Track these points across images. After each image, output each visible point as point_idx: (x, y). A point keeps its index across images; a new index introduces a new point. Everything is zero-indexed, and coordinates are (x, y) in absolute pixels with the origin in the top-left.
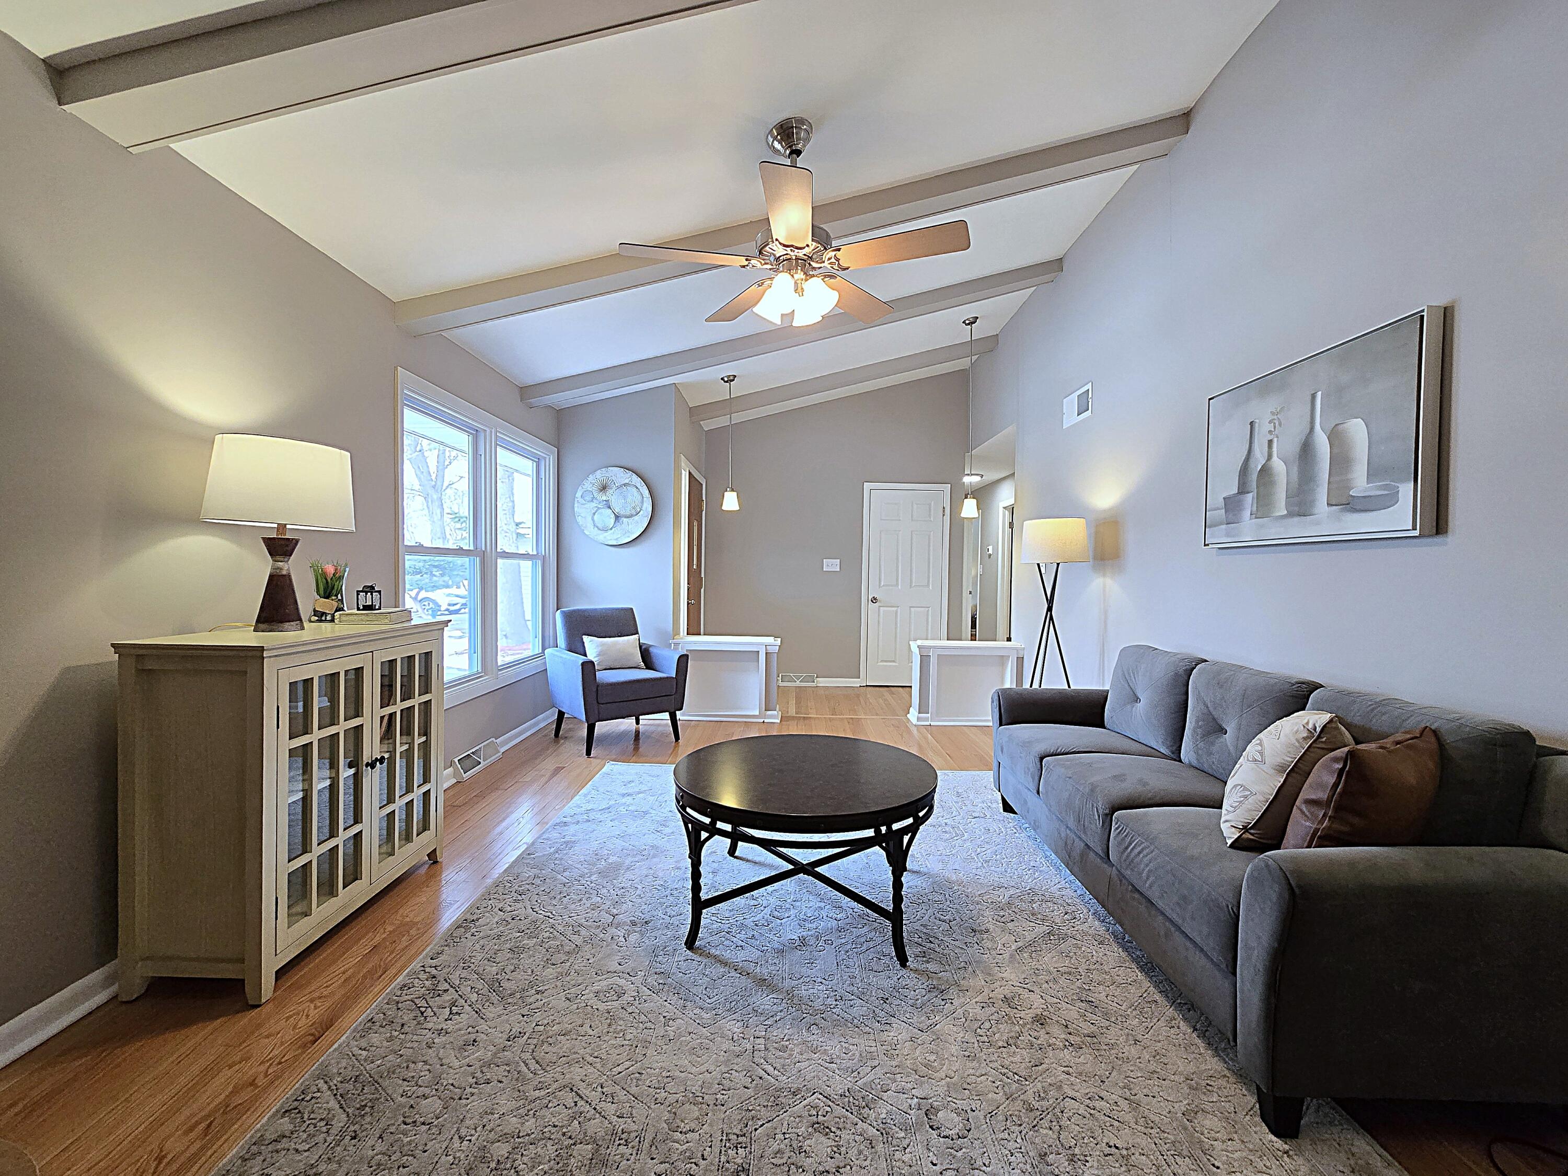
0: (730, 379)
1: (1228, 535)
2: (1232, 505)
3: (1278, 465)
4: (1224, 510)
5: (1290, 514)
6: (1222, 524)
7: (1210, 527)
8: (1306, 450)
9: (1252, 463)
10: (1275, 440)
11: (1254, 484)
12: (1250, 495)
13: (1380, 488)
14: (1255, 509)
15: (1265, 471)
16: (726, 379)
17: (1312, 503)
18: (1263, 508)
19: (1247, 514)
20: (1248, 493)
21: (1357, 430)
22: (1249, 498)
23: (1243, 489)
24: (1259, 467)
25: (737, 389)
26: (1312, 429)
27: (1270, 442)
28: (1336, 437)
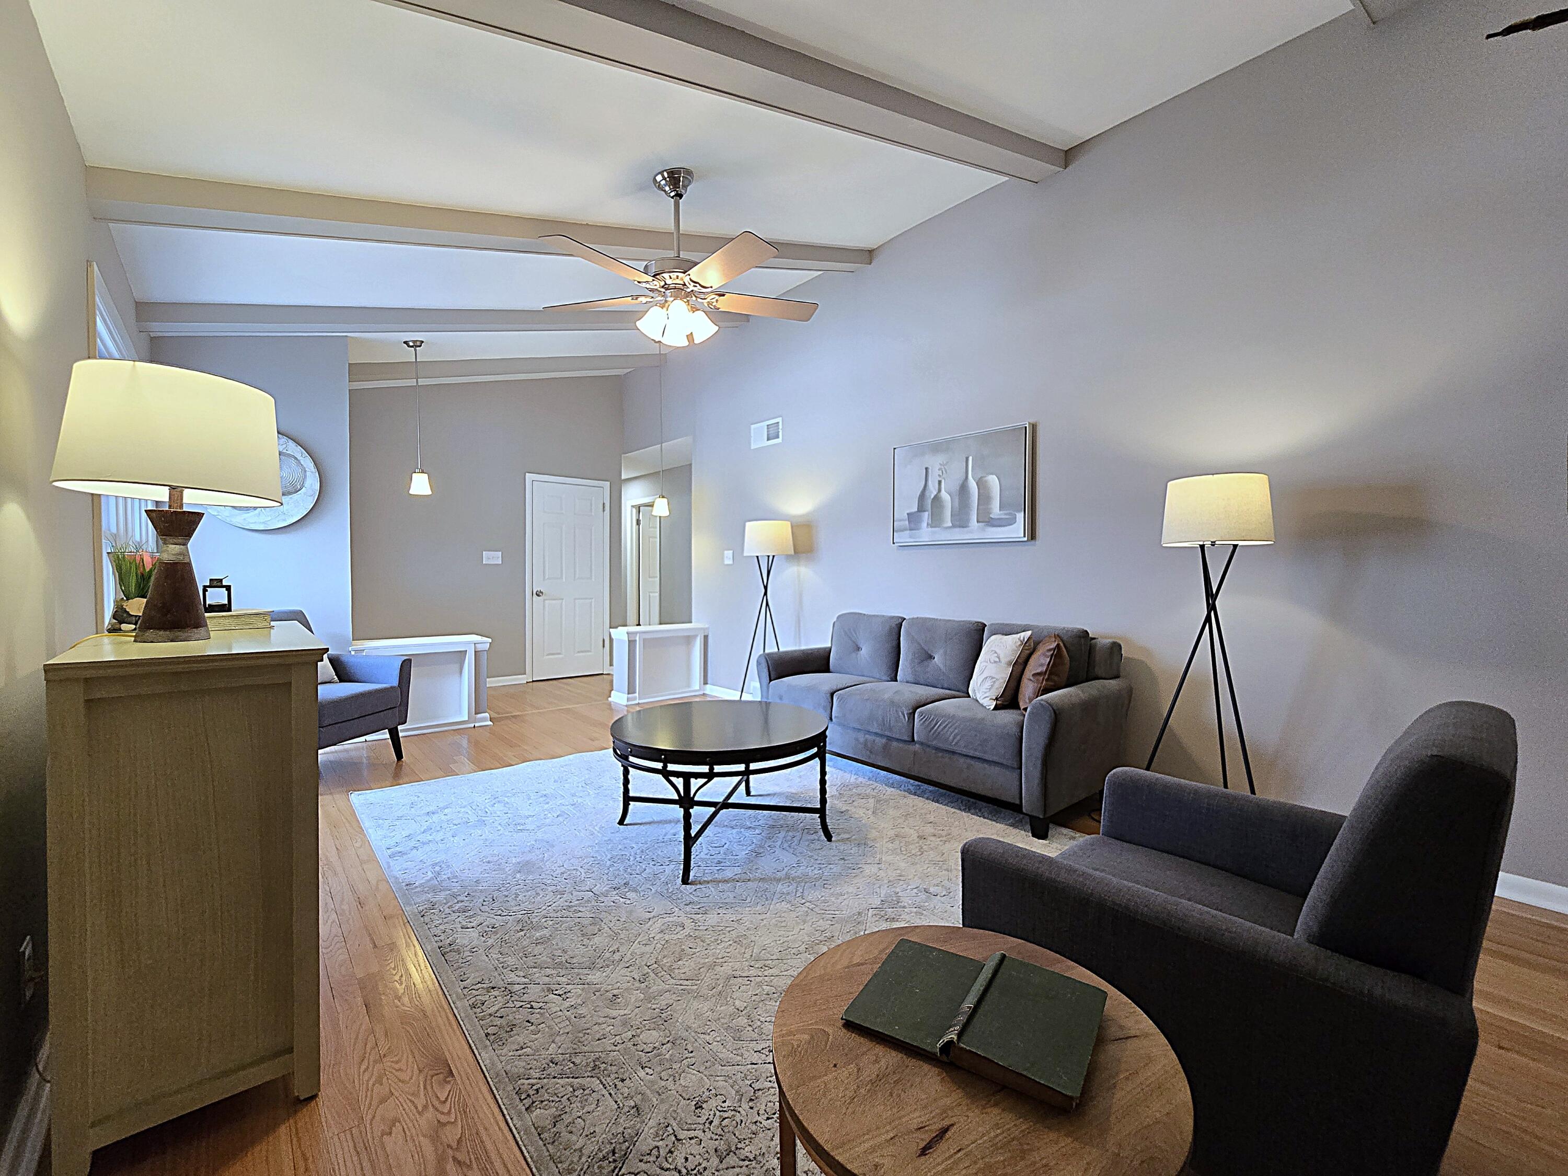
0: (417, 344)
1: (911, 537)
2: (913, 520)
3: (945, 496)
4: (907, 522)
5: (954, 526)
6: (906, 530)
7: (897, 531)
8: (964, 488)
9: (927, 493)
10: (943, 481)
11: (930, 506)
12: (926, 514)
13: (1006, 514)
14: (930, 522)
15: (937, 498)
16: (411, 344)
17: (968, 520)
18: (936, 521)
19: (924, 525)
20: (925, 511)
21: (993, 481)
22: (926, 516)
23: (921, 509)
24: (932, 497)
25: (423, 354)
26: (967, 477)
27: (940, 482)
28: (981, 483)
